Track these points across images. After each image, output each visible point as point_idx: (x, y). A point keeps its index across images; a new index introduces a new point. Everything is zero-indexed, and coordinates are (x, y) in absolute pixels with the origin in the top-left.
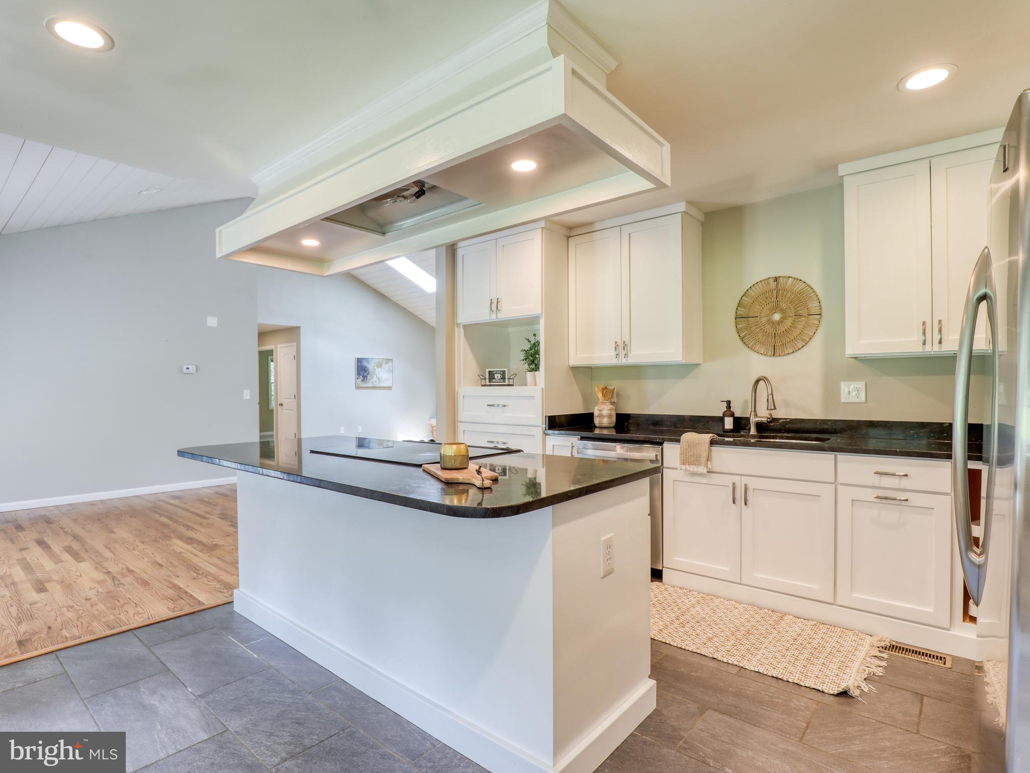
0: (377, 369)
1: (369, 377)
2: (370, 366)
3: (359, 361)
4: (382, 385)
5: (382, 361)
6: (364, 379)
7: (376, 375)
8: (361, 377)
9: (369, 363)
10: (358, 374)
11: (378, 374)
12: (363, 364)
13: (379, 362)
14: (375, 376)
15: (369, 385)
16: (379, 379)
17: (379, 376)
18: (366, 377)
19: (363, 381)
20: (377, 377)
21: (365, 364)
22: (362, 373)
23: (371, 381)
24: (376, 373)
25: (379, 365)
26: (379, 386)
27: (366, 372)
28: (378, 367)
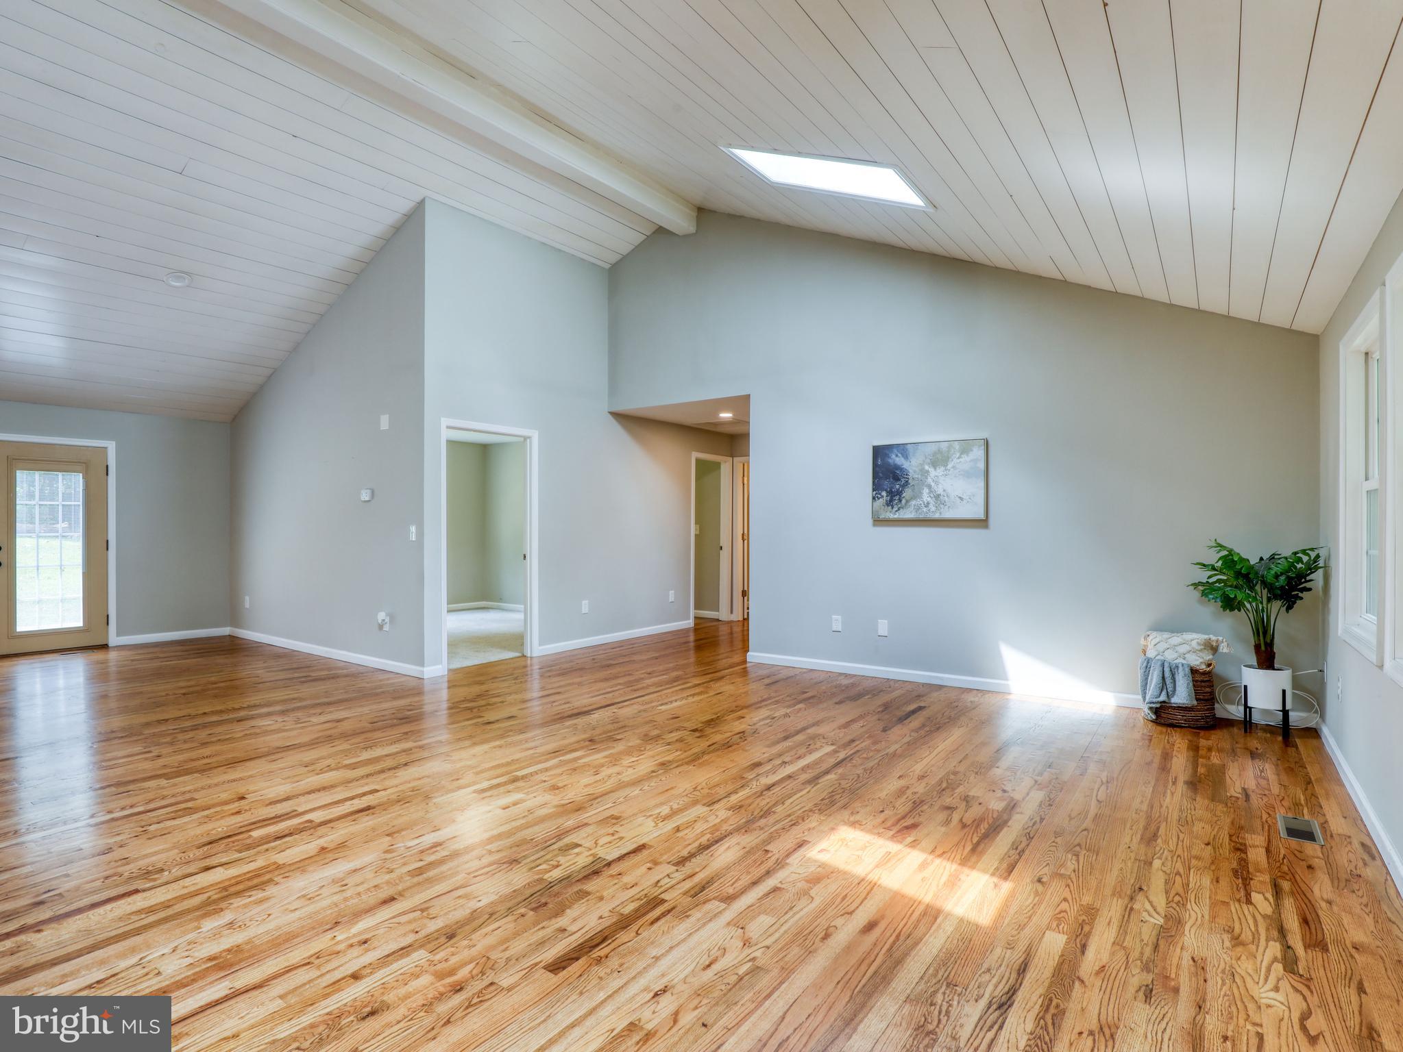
0: (931, 470)
1: (907, 493)
2: (911, 466)
3: (879, 453)
4: (948, 514)
5: (949, 448)
6: (891, 501)
7: (929, 487)
8: (884, 494)
9: (906, 457)
10: (877, 487)
11: (937, 483)
12: (890, 461)
13: (940, 451)
14: (926, 491)
15: (908, 514)
16: (937, 497)
17: (940, 491)
18: (899, 493)
19: (890, 503)
20: (931, 492)
21: (896, 459)
22: (886, 484)
23: (913, 503)
24: (929, 480)
25: (940, 459)
26: (937, 516)
27: (899, 480)
28: (935, 464)
